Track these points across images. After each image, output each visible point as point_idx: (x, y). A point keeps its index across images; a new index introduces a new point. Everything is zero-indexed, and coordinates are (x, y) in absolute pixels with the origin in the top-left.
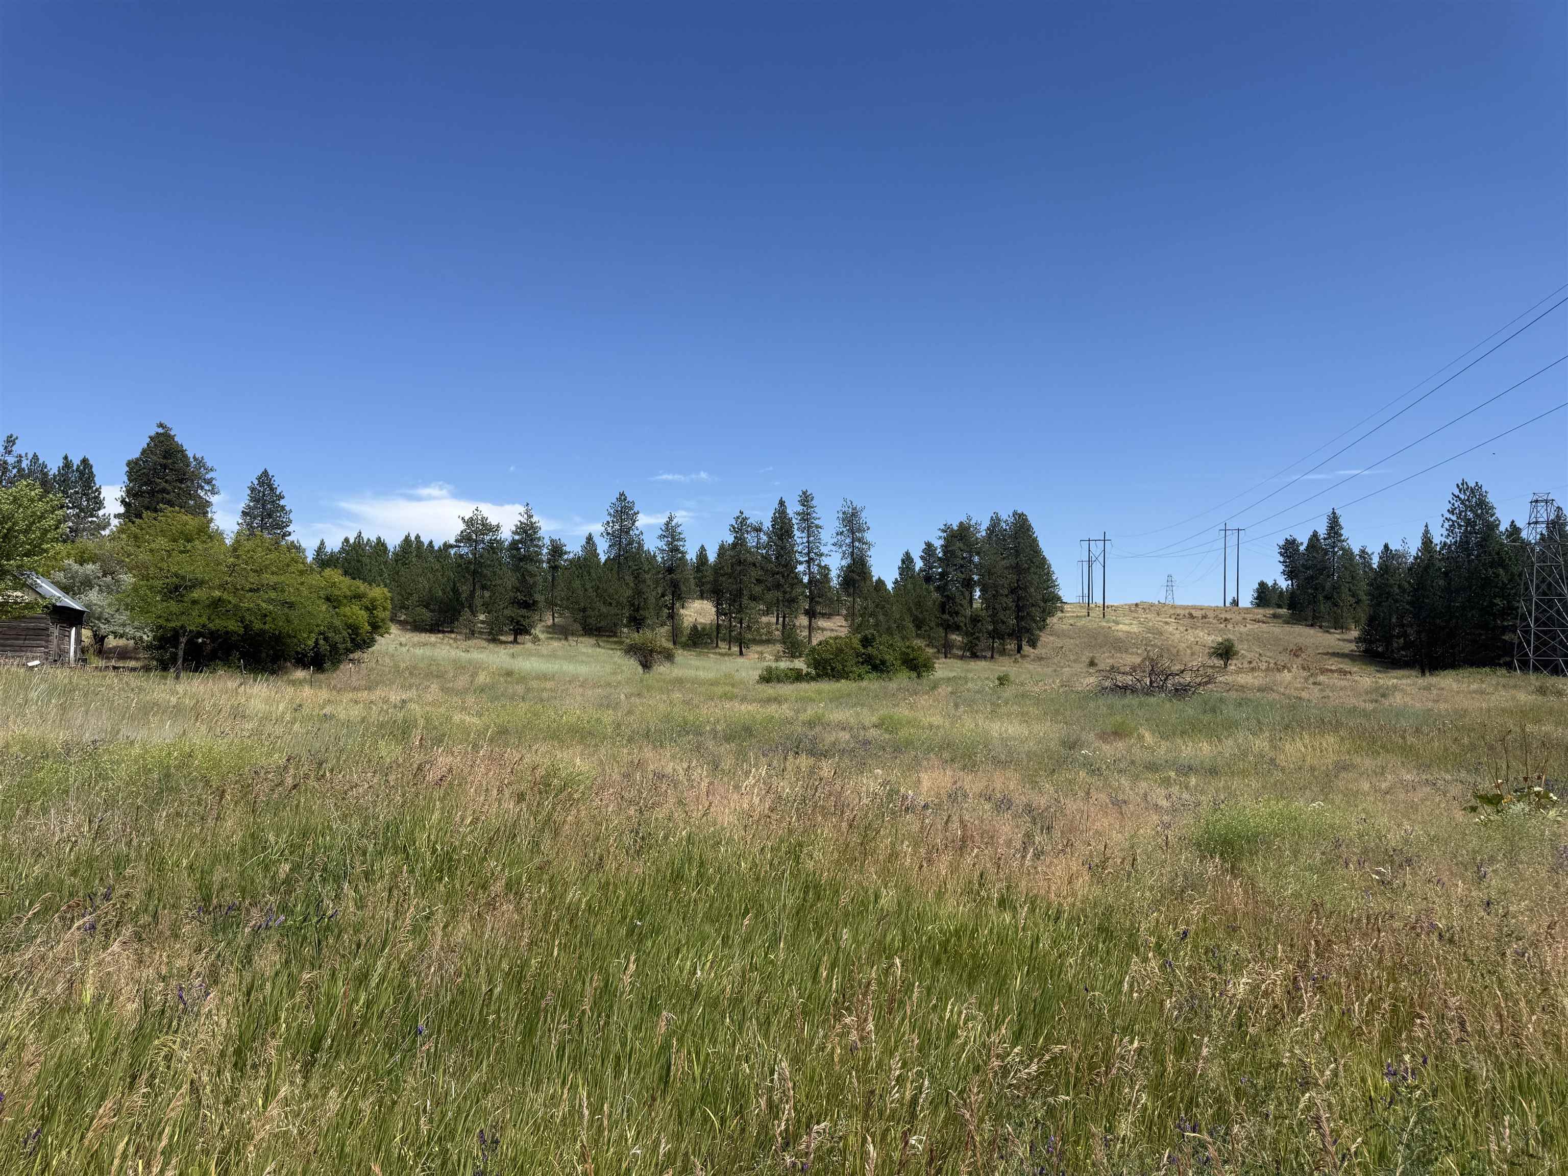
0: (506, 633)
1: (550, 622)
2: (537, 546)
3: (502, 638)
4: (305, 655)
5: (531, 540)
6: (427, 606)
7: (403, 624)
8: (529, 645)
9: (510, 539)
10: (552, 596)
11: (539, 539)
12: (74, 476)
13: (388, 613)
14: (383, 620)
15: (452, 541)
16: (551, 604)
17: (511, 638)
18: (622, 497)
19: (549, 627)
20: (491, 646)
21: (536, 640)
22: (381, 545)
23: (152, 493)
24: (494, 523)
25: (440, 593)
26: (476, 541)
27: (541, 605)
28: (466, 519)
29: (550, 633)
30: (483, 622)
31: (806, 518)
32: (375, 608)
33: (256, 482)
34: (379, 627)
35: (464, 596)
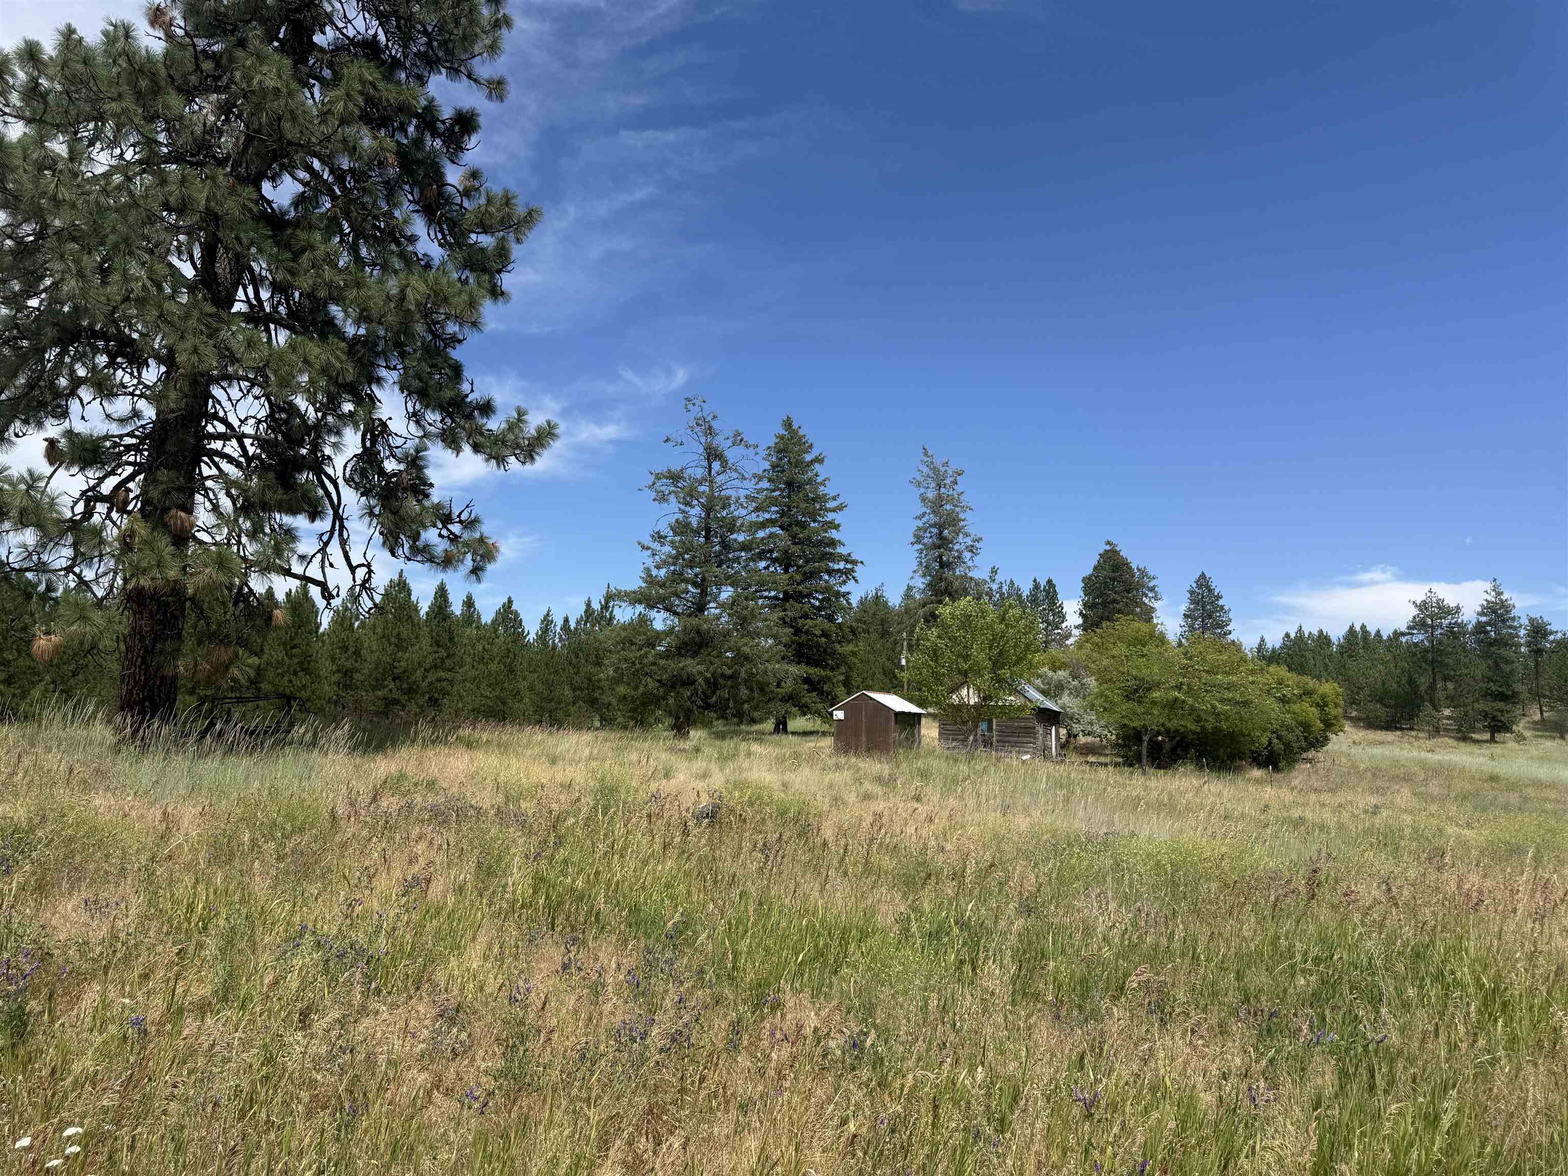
0: (1480, 731)
1: (1537, 717)
2: (1511, 627)
3: (1475, 736)
4: (1260, 755)
5: (1503, 621)
6: (1380, 701)
7: (1355, 721)
8: (1511, 744)
9: (1474, 621)
10: (1537, 685)
11: (1513, 619)
12: (1041, 596)
13: (1340, 710)
14: (1335, 718)
15: (1403, 628)
16: (1537, 696)
17: (1487, 736)
19: (1536, 723)
20: (1462, 744)
21: (1520, 738)
22: (1323, 639)
23: (1104, 604)
24: (1453, 604)
25: (1395, 686)
26: (1432, 627)
27: (1524, 696)
28: (1418, 603)
29: (1538, 730)
30: (1449, 718)
32: (1326, 705)
33: (1194, 585)
34: (1333, 724)
35: (1423, 688)
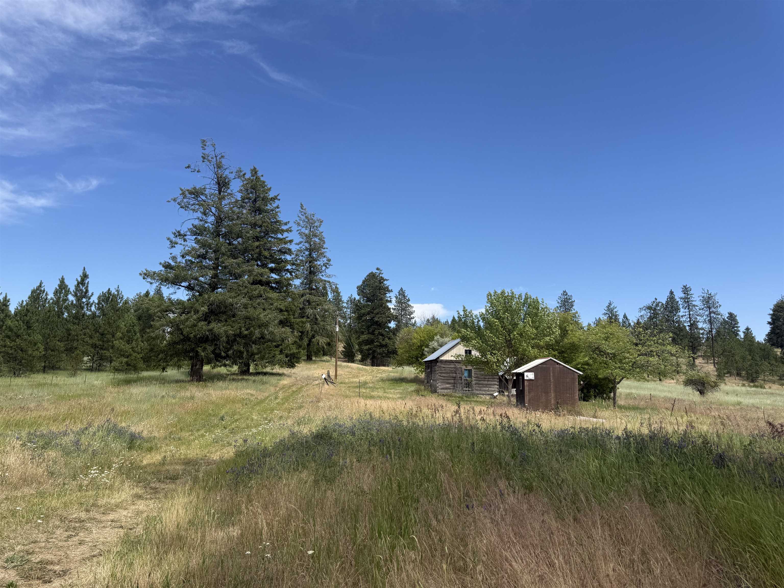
18: (565, 293)
31: (687, 300)
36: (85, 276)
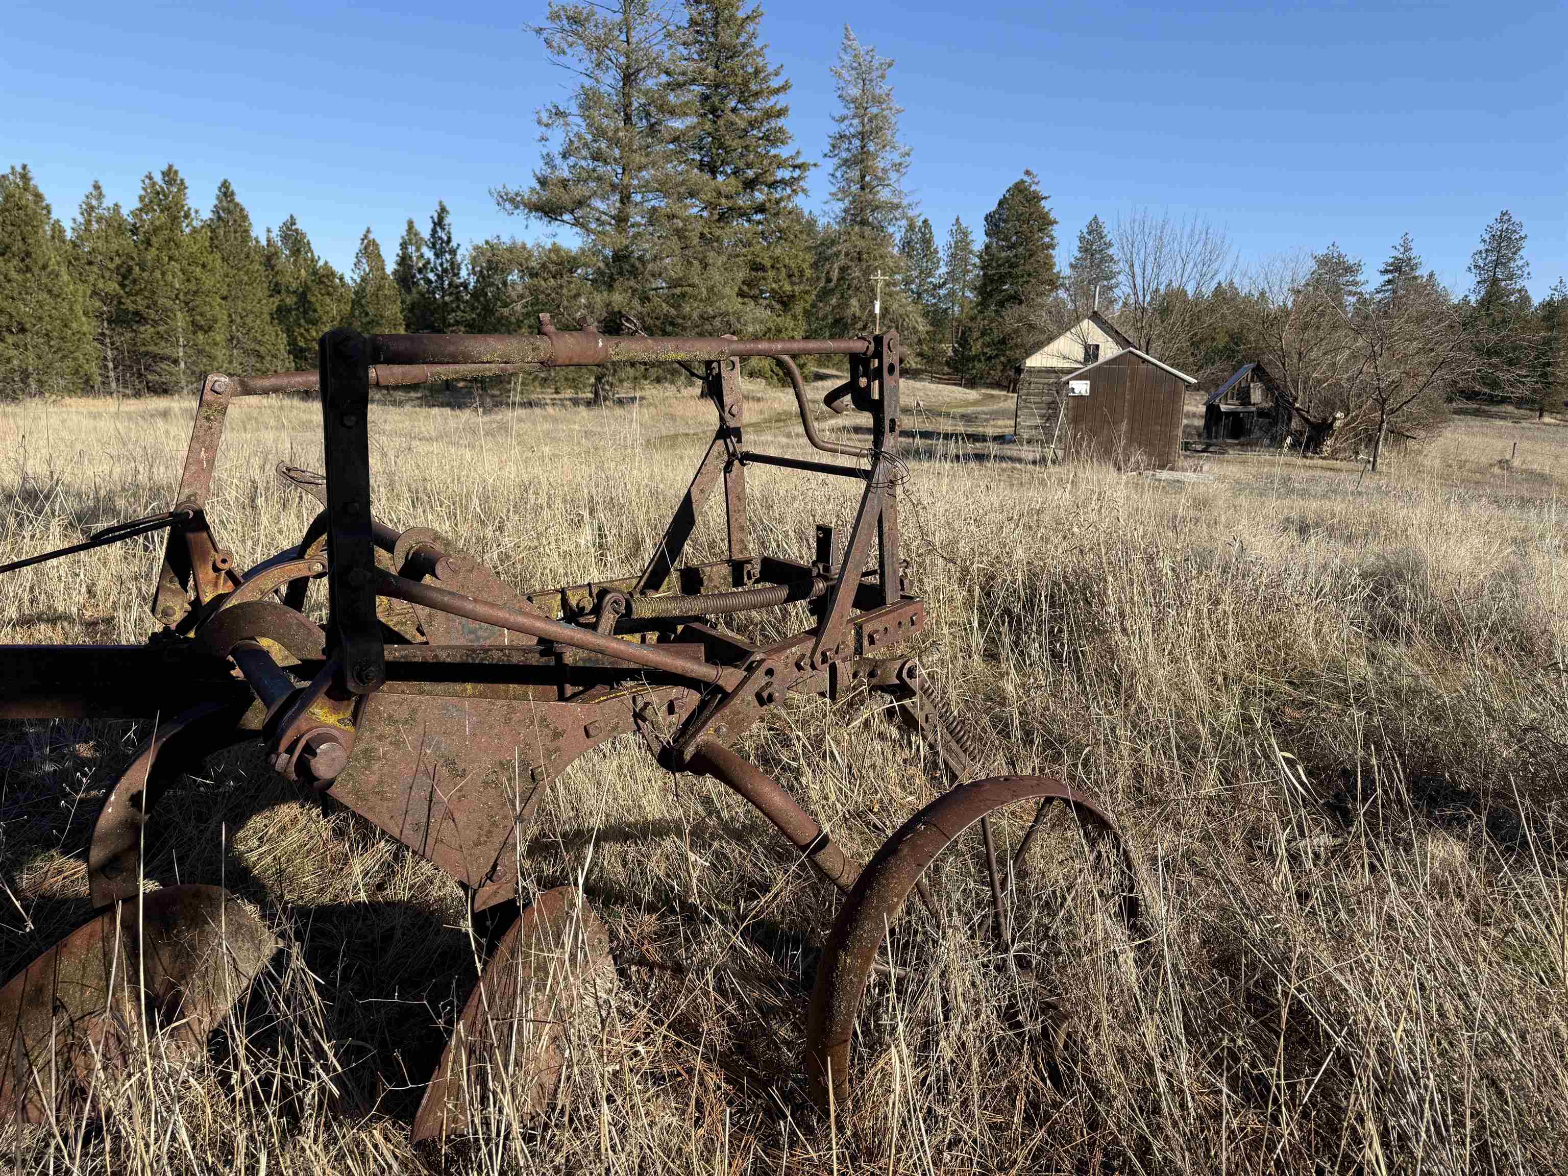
33: (1085, 230)
36: (443, 211)
